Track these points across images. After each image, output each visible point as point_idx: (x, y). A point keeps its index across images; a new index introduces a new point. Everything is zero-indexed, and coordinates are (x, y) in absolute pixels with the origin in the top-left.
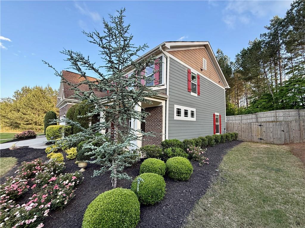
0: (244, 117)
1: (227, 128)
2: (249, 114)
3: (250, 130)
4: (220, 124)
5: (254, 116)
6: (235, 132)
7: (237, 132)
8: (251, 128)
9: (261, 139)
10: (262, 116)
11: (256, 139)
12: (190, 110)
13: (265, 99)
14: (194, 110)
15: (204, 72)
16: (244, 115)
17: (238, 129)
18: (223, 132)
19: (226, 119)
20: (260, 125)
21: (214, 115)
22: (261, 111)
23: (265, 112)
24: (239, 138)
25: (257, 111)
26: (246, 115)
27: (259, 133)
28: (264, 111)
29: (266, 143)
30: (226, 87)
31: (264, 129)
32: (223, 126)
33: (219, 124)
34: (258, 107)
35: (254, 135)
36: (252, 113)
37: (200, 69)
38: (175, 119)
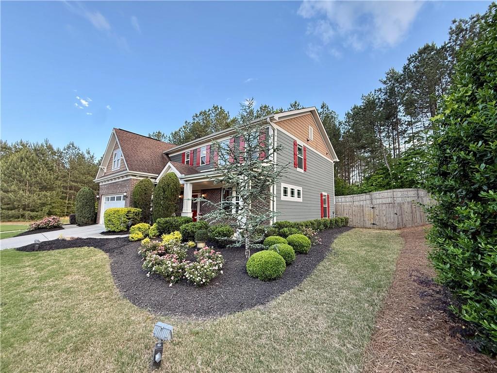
0: (357, 197)
1: (336, 212)
2: (361, 193)
3: (362, 214)
4: (329, 207)
5: (368, 196)
6: (345, 216)
7: (348, 216)
8: (363, 211)
9: (374, 224)
10: (378, 197)
11: (368, 224)
12: (296, 188)
13: (381, 174)
14: (301, 189)
15: (310, 143)
16: (356, 195)
17: (349, 213)
18: (332, 216)
19: (334, 199)
20: (373, 208)
21: (321, 194)
22: (376, 190)
23: (381, 192)
24: (350, 224)
25: (372, 190)
26: (359, 195)
27: (372, 217)
28: (380, 190)
29: (379, 229)
30: (335, 160)
31: (377, 212)
32: (332, 209)
33: (327, 206)
34: (372, 185)
35: (366, 219)
36: (365, 193)
37: (306, 140)
38: (282, 199)
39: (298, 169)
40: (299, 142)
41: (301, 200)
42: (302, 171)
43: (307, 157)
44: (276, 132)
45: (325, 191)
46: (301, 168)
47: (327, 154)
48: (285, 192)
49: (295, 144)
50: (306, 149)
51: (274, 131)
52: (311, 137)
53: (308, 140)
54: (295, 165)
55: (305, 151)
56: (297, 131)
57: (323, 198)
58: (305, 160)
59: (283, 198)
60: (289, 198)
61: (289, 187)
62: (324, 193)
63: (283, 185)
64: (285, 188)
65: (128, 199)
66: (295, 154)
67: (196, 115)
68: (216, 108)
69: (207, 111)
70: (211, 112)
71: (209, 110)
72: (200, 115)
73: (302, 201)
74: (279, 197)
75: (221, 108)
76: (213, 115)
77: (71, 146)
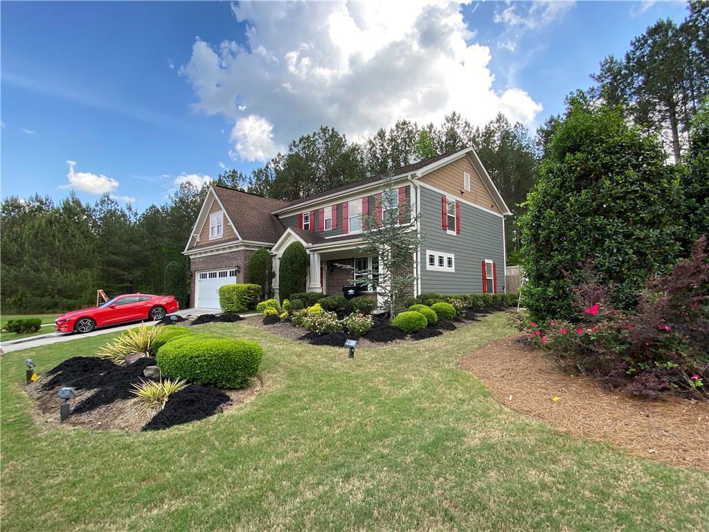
1: (507, 287)
4: (495, 279)
15: (467, 195)
19: (504, 270)
21: (484, 262)
30: (505, 214)
32: (501, 282)
33: (492, 278)
37: (460, 192)
38: (427, 269)
39: (449, 232)
40: (449, 197)
41: (452, 270)
42: (454, 233)
43: (461, 215)
44: (419, 190)
45: (489, 258)
46: (454, 230)
47: (492, 206)
48: (432, 260)
49: (444, 200)
50: (460, 204)
51: (416, 189)
52: (467, 187)
53: (462, 193)
54: (445, 227)
55: (458, 207)
56: (447, 183)
57: (486, 267)
58: (458, 218)
59: (429, 267)
60: (436, 267)
61: (437, 254)
62: (487, 261)
63: (429, 252)
64: (431, 256)
66: (444, 214)
67: (294, 142)
68: (324, 130)
69: (311, 136)
70: (317, 137)
71: (315, 134)
72: (300, 142)
73: (454, 271)
74: (423, 266)
75: (333, 130)
76: (320, 141)
77: (106, 199)
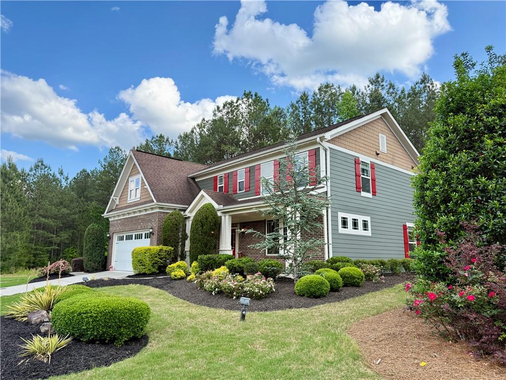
12: (360, 219)
14: (368, 219)
15: (381, 156)
21: (405, 227)
33: (415, 243)
37: (375, 154)
38: (339, 232)
39: (363, 194)
40: (362, 158)
41: (369, 233)
42: (370, 195)
43: (376, 176)
44: (328, 153)
45: (410, 221)
46: (369, 192)
47: (413, 168)
48: (345, 223)
49: (357, 162)
50: (375, 165)
51: (326, 151)
52: (383, 148)
53: (378, 154)
54: (358, 189)
55: (373, 168)
56: (360, 145)
57: (408, 230)
58: (374, 180)
59: (341, 230)
60: (350, 230)
61: (350, 217)
62: (408, 225)
63: (341, 215)
64: (344, 218)
65: (155, 237)
66: (357, 175)
68: (247, 95)
73: (370, 235)
74: (335, 228)
